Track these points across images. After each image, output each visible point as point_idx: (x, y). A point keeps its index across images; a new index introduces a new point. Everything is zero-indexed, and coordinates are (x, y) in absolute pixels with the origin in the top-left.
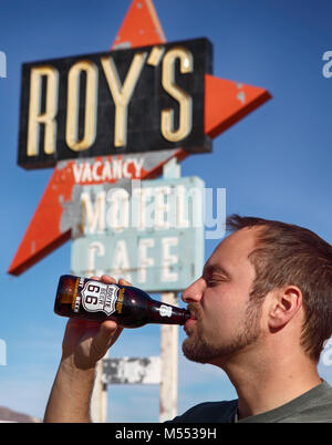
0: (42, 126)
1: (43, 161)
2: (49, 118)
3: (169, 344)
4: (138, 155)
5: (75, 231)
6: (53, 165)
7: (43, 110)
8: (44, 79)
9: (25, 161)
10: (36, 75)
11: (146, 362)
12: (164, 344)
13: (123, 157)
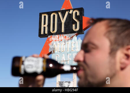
0: (45, 28)
1: (45, 36)
2: (46, 26)
3: (75, 78)
4: (67, 34)
5: (52, 52)
6: (47, 37)
7: (45, 24)
8: (45, 17)
9: (40, 36)
10: (43, 16)
11: (69, 82)
12: (74, 78)
13: (64, 35)
